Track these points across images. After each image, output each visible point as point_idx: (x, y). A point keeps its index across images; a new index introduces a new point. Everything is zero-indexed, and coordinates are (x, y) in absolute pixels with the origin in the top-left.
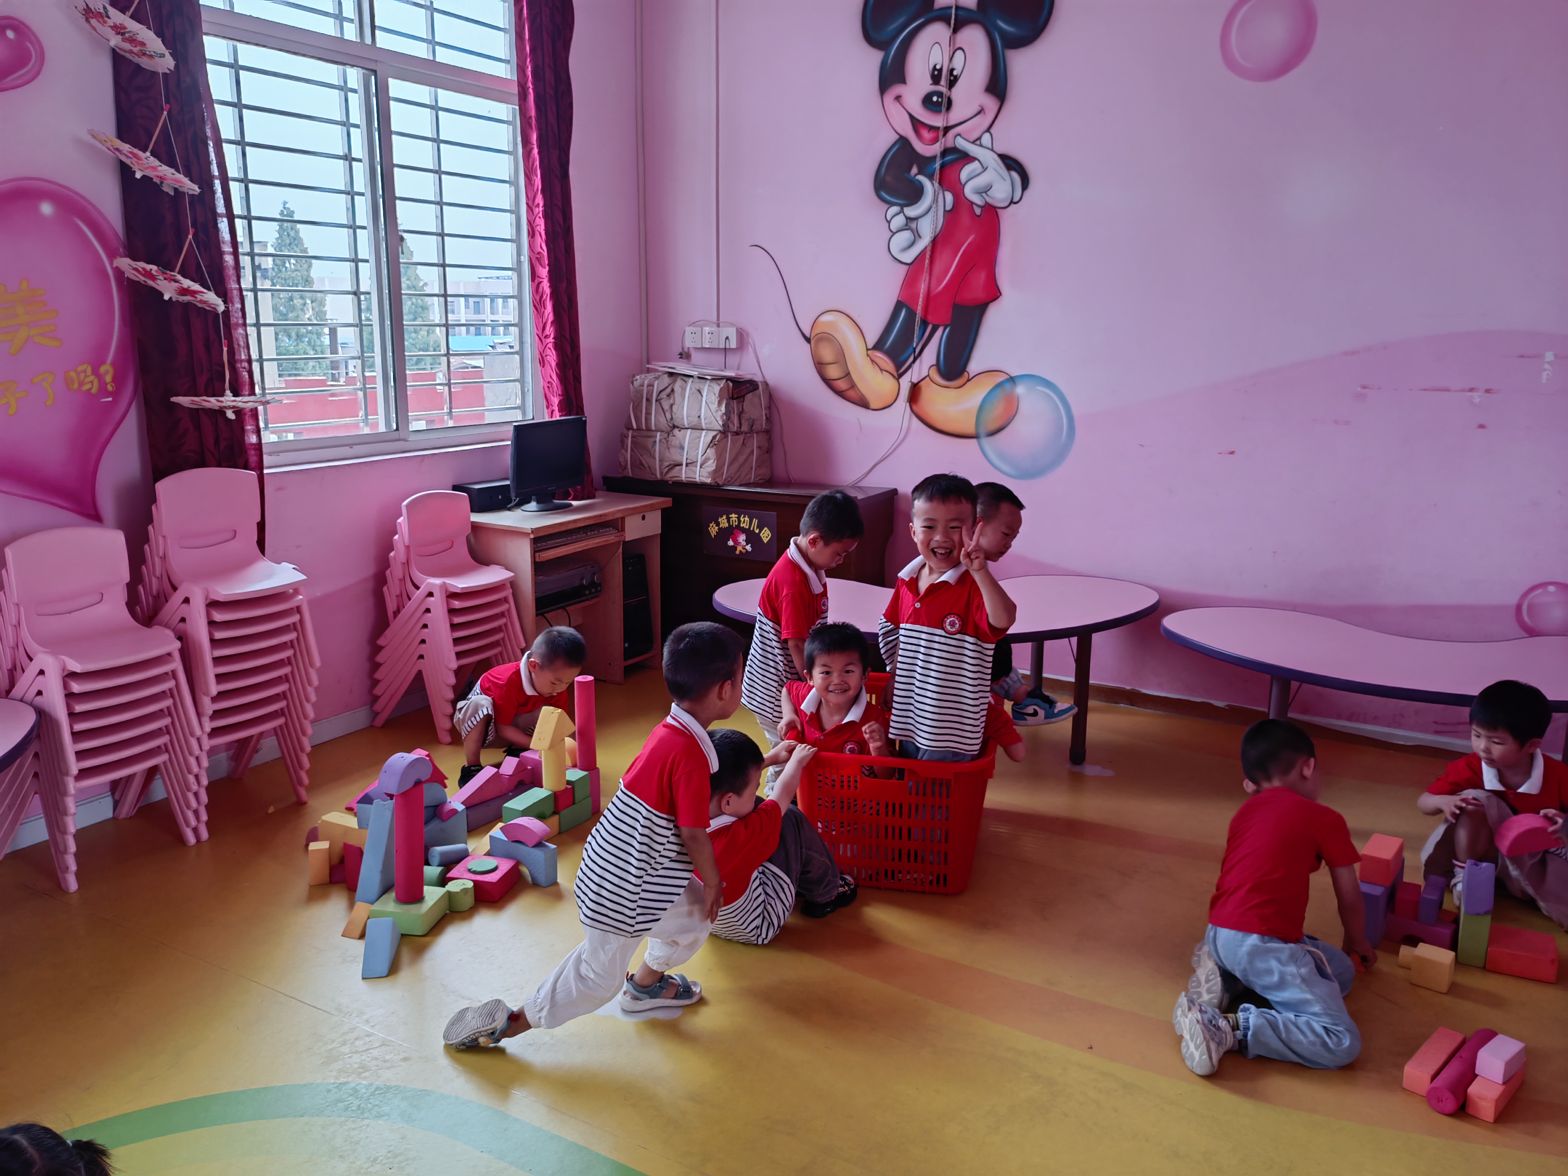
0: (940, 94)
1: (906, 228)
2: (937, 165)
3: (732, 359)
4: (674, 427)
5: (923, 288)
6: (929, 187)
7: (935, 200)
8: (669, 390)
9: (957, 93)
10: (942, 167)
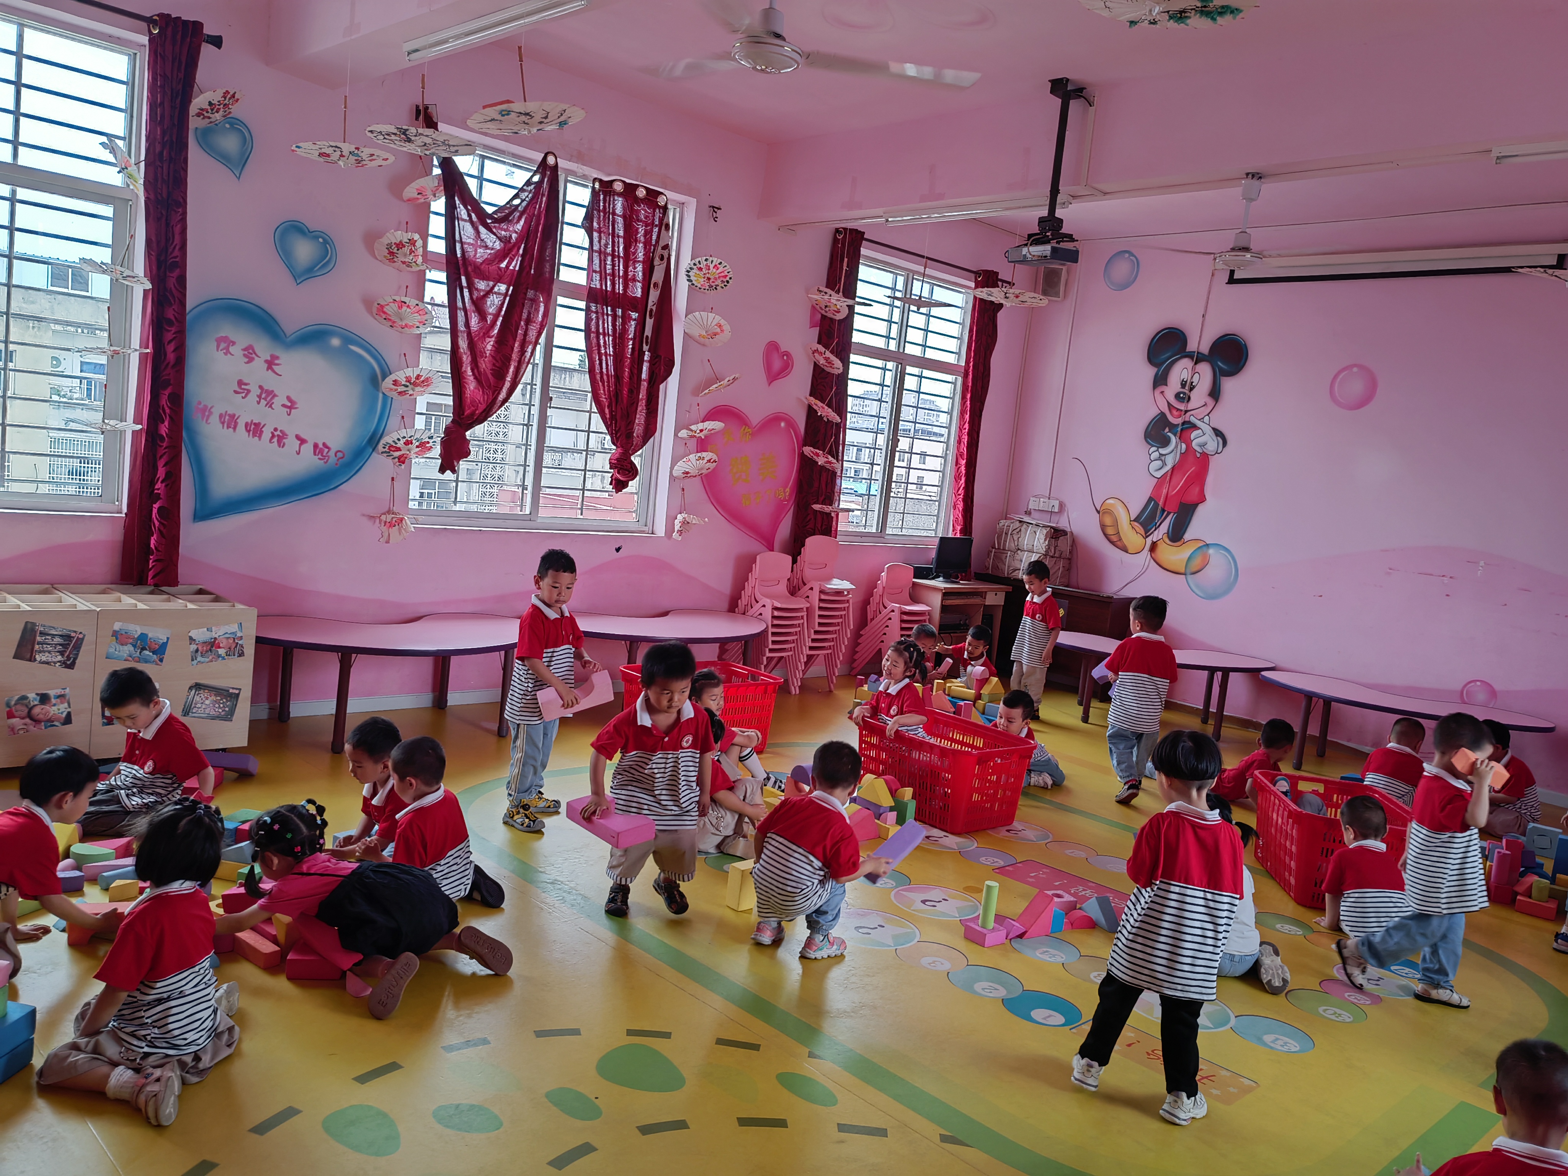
0: (1184, 393)
1: (1159, 459)
2: (1179, 429)
3: (1055, 518)
4: (1019, 549)
5: (1165, 491)
6: (1174, 440)
7: (1176, 447)
8: (1018, 530)
9: (1193, 395)
10: (1182, 430)
